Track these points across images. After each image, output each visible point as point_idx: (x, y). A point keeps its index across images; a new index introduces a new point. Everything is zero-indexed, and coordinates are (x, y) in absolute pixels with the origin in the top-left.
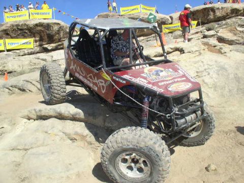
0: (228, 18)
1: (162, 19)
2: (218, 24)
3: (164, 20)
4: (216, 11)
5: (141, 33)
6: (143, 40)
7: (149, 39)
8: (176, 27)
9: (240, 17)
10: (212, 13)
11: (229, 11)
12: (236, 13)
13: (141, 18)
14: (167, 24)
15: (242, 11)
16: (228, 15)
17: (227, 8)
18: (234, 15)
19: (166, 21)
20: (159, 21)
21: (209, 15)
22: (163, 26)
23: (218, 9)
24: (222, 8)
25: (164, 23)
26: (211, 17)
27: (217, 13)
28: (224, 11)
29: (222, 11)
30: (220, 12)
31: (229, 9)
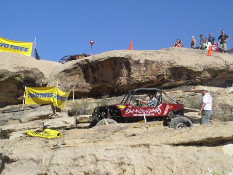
1: (26, 72)
3: (31, 75)
4: (133, 68)
8: (48, 95)
10: (125, 72)
11: (164, 71)
12: (189, 78)
14: (39, 86)
16: (164, 81)
17: (160, 65)
18: (182, 82)
19: (36, 79)
20: (19, 76)
22: (28, 90)
23: (137, 63)
24: (147, 63)
26: (123, 80)
27: (134, 74)
28: (151, 69)
29: (147, 70)
30: (140, 70)
31: (166, 67)
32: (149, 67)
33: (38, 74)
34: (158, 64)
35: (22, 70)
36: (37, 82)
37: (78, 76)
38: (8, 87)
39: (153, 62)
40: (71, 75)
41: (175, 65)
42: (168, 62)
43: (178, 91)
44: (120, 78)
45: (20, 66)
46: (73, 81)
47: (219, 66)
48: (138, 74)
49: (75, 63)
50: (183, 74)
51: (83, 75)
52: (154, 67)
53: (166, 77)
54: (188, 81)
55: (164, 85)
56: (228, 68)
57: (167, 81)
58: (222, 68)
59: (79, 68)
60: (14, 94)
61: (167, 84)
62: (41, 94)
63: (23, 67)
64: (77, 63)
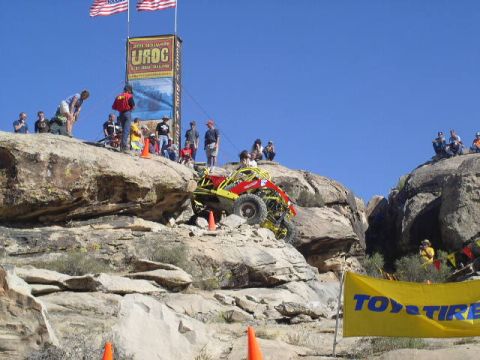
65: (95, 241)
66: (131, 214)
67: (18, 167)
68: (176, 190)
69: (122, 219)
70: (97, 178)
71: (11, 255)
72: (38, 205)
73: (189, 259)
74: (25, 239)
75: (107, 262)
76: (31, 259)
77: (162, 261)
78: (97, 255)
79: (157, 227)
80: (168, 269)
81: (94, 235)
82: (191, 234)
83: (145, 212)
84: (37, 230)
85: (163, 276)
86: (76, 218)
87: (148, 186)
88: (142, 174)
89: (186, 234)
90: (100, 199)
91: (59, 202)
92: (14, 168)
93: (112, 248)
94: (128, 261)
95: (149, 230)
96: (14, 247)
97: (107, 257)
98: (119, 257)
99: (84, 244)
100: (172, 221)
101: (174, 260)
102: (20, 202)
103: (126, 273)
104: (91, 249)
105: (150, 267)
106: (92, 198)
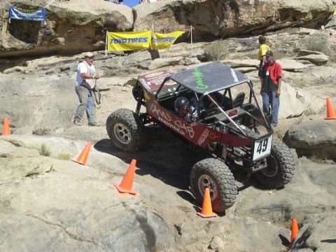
0: (274, 30)
1: (108, 15)
2: (245, 44)
3: (112, 19)
4: (242, 10)
5: (52, 48)
6: (53, 65)
7: (67, 65)
8: (140, 40)
9: (304, 30)
10: (231, 14)
11: (274, 13)
12: (294, 19)
13: (47, 7)
14: (121, 31)
15: (310, 16)
16: (272, 23)
17: (270, 6)
18: (288, 23)
19: (118, 22)
20: (100, 19)
21: (223, 17)
22: (110, 35)
23: (246, 4)
24: (257, 3)
25: (113, 27)
26: (229, 23)
27: (244, 16)
28: (261, 11)
29: (257, 11)
30: (250, 12)
31: (276, 8)
32: (259, 9)
33: (120, 18)
34: (268, 5)
35: (104, 13)
36: (119, 26)
37: (167, 19)
38: (85, 32)
39: (263, 3)
40: (159, 18)
41: (285, 6)
42: (278, 2)
43: (283, 34)
44: (225, 20)
45: (101, 8)
46: (162, 24)
47: (322, 7)
48: (247, 16)
49: (164, 5)
50: (288, 16)
51: (174, 18)
52: (264, 9)
53: (274, 19)
54: (294, 22)
55: (270, 28)
56: (328, 9)
57: (274, 23)
58: (324, 10)
59: (170, 10)
60: (90, 40)
61: (273, 27)
62: (129, 39)
63: (104, 10)
64: (167, 5)
65: (279, 42)
66: (298, 26)
67: (239, 8)
68: (322, 12)
69: (293, 29)
70: (279, 10)
71: (238, 51)
72: (249, 26)
73: (329, 47)
74: (245, 43)
75: (285, 52)
76: (247, 53)
77: (313, 50)
78: (280, 49)
79: (312, 31)
80: (316, 54)
81: (278, 39)
82: (331, 34)
83: (307, 24)
84: (251, 38)
85: (313, 58)
86: (270, 31)
87: (307, 11)
88: (303, 5)
89: (328, 34)
90: (281, 20)
91: (261, 24)
92: (238, 9)
93: (288, 45)
94: (296, 51)
95: (308, 34)
96: (240, 47)
97: (285, 49)
98: (291, 49)
99: (273, 44)
100: (323, 27)
101: (319, 49)
102: (241, 25)
103: (295, 57)
104: (277, 46)
105: (307, 54)
106: (277, 20)
